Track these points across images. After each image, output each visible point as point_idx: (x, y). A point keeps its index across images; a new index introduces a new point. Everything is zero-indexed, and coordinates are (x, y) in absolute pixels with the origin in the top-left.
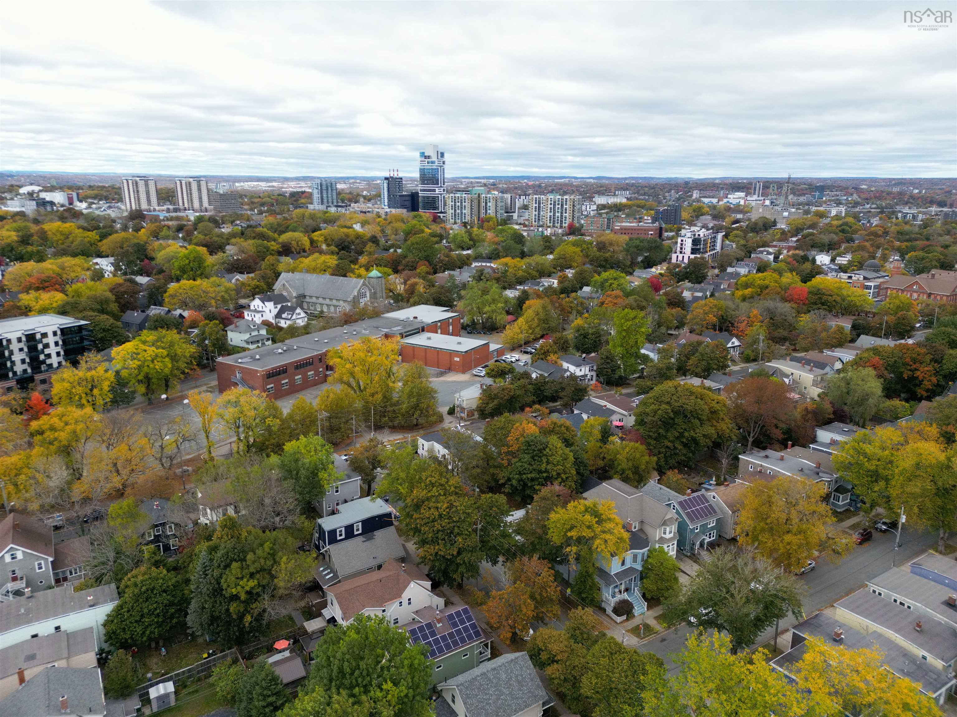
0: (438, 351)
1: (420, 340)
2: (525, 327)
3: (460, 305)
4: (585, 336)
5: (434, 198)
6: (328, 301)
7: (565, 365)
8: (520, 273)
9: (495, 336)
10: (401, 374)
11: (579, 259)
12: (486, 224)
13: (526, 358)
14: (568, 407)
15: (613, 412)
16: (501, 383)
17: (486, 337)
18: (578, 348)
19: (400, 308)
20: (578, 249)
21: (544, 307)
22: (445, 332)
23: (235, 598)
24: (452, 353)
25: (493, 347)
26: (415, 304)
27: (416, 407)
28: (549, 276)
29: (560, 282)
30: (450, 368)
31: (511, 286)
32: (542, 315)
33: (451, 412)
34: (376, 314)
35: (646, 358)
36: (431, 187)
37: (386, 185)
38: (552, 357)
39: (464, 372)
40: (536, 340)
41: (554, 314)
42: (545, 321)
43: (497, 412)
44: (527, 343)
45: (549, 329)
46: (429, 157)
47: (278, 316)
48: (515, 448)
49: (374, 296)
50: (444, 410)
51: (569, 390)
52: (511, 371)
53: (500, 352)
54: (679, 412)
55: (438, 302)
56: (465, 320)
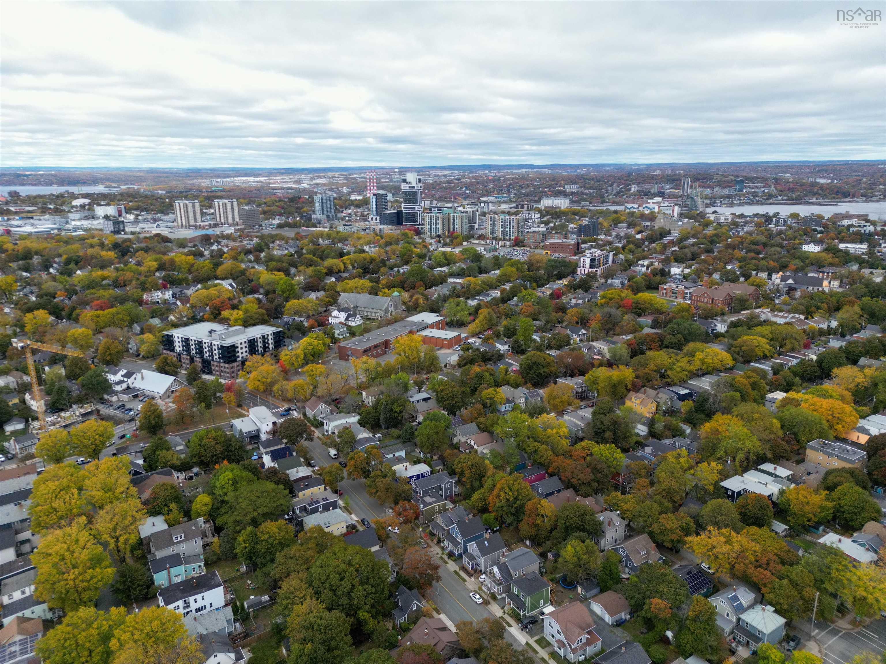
0: (436, 338)
1: (427, 333)
2: (479, 324)
3: (444, 312)
4: (508, 330)
5: (414, 214)
6: (371, 310)
7: (497, 345)
8: (478, 288)
9: (463, 329)
10: (423, 350)
11: (515, 276)
12: (455, 241)
13: (480, 340)
14: (495, 363)
15: (512, 364)
16: (467, 353)
17: (459, 330)
18: (505, 336)
19: (413, 315)
20: (514, 269)
21: (489, 313)
22: (438, 328)
23: (396, 412)
24: (443, 339)
25: (463, 335)
26: (420, 312)
27: (432, 364)
28: (495, 288)
29: (501, 294)
30: (442, 347)
31: (473, 297)
32: (488, 318)
33: (446, 366)
34: (403, 319)
35: (535, 340)
36: (411, 205)
37: (374, 200)
38: (491, 341)
39: (449, 348)
40: (485, 331)
41: (494, 316)
42: (490, 321)
43: (465, 364)
44: (480, 333)
45: (492, 325)
46: (410, 183)
47: (347, 319)
48: (472, 376)
49: (396, 307)
50: (443, 365)
51: (497, 356)
52: (472, 348)
53: (466, 338)
54: (534, 363)
55: (433, 311)
56: (448, 320)
